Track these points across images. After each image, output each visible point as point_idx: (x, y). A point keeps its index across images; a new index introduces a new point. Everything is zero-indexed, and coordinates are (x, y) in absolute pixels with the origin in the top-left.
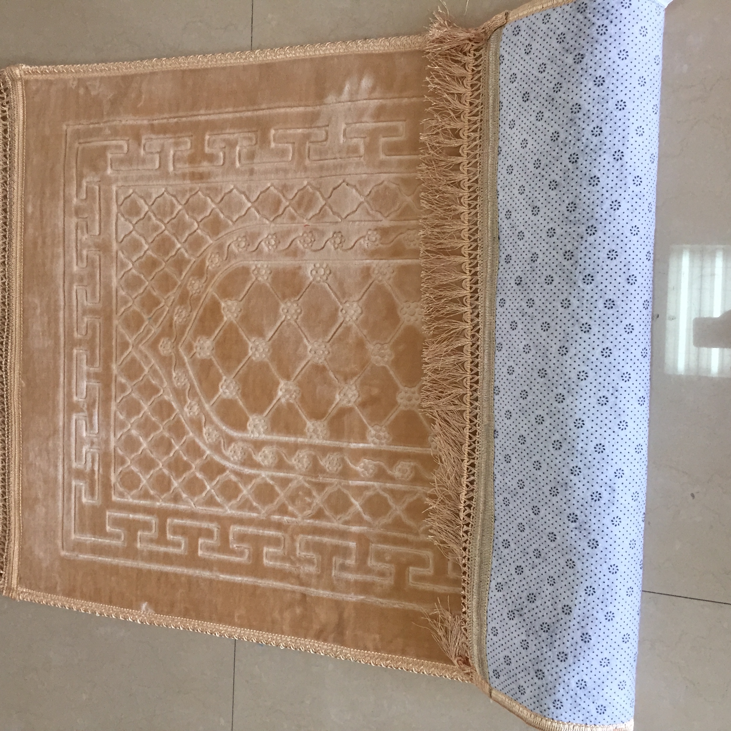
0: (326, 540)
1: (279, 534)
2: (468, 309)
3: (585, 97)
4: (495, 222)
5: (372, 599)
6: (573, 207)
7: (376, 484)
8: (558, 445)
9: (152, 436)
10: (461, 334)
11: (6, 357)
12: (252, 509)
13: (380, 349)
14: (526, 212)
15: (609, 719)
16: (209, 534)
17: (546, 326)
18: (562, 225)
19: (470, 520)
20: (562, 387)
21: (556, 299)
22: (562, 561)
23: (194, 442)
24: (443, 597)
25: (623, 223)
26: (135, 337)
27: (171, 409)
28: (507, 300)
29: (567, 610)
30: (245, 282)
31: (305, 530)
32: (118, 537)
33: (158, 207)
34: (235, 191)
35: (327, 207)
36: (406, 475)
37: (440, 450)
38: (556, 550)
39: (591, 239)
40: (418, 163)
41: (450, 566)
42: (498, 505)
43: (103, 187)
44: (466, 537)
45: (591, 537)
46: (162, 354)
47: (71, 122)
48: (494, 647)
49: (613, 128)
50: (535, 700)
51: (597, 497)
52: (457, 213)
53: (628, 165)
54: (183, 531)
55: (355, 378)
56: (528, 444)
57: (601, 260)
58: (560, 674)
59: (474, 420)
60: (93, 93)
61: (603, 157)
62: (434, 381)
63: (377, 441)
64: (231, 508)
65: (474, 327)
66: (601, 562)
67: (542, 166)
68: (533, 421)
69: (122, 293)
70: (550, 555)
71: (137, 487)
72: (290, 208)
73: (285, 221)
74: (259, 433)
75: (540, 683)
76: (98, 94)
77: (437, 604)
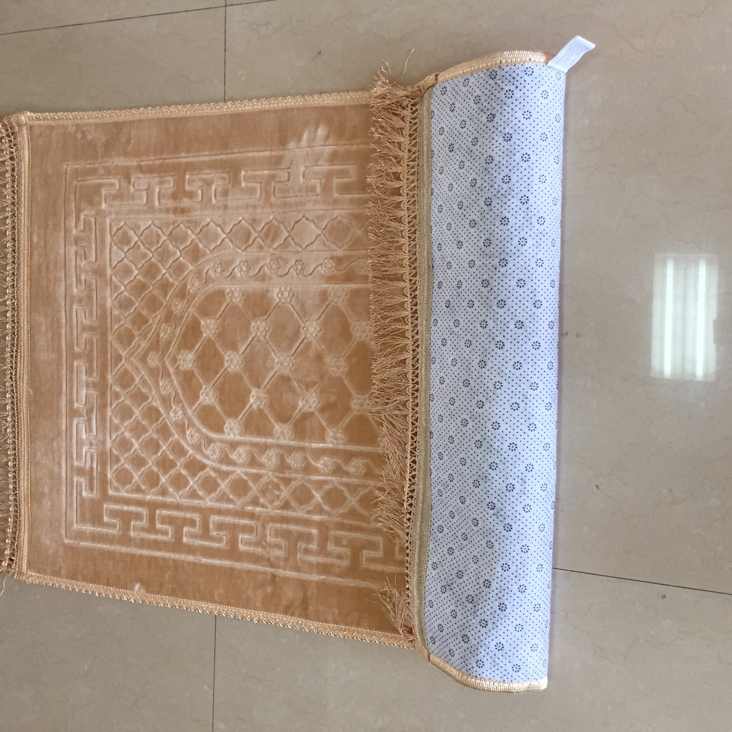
0: (292, 527)
1: (253, 523)
2: (409, 327)
3: (496, 150)
4: (430, 253)
5: (332, 579)
6: (488, 243)
7: (334, 478)
8: (479, 444)
9: (143, 437)
10: (404, 349)
11: (16, 368)
12: (229, 501)
13: (336, 362)
14: (453, 245)
15: (523, 676)
16: (192, 523)
17: (468, 344)
18: (480, 257)
19: (413, 509)
20: (481, 395)
21: (476, 320)
22: (483, 542)
23: (179, 443)
24: (391, 576)
25: (529, 256)
26: (127, 350)
27: (158, 414)
28: (439, 320)
29: (487, 584)
30: (221, 303)
31: (275, 519)
32: (114, 526)
33: (147, 237)
34: (212, 223)
35: (290, 239)
36: (359, 471)
37: (388, 449)
38: (478, 534)
39: (503, 270)
40: (366, 201)
41: (397, 549)
42: (434, 496)
43: (99, 220)
44: (408, 524)
45: (506, 522)
46: (150, 365)
47: (70, 163)
48: (430, 617)
49: (520, 177)
50: (461, 660)
51: (511, 488)
52: (399, 244)
53: (533, 208)
54: (170, 520)
55: (315, 388)
56: (455, 443)
57: (511, 288)
58: (482, 638)
59: (415, 423)
60: (89, 137)
61: (511, 201)
62: (382, 390)
63: (334, 441)
64: (211, 500)
65: (415, 343)
66: (515, 542)
67: (464, 208)
68: (459, 424)
69: (116, 312)
70: (474, 537)
71: (130, 482)
72: (259, 239)
73: (254, 250)
74: (235, 435)
75: (466, 646)
76: (93, 138)
77: (387, 582)
